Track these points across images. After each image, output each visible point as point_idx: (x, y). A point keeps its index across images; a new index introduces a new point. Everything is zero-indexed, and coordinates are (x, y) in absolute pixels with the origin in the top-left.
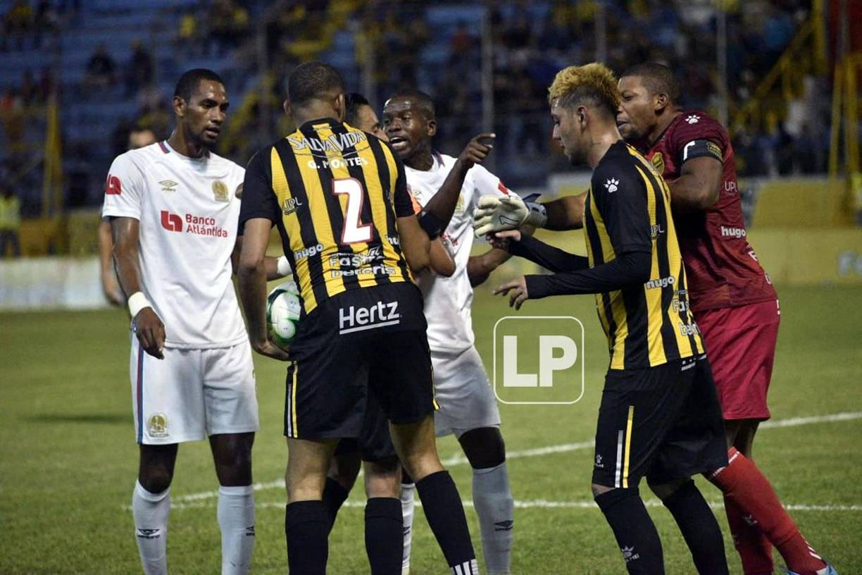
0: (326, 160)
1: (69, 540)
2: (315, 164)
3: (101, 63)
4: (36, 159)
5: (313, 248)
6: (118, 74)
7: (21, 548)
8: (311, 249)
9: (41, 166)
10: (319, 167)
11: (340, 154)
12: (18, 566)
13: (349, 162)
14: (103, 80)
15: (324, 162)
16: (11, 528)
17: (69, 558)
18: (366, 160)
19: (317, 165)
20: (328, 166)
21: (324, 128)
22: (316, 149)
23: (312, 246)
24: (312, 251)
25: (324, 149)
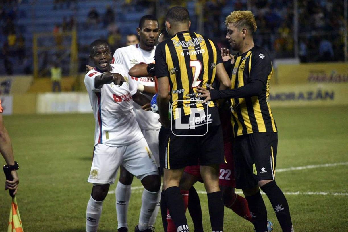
0: (188, 51)
1: (81, 205)
2: (183, 54)
3: (94, 14)
4: (67, 52)
5: (180, 90)
6: (100, 18)
7: (62, 208)
8: (179, 90)
9: (70, 56)
10: (185, 55)
11: (194, 48)
12: (61, 215)
13: (197, 52)
14: (94, 21)
15: (187, 52)
16: (58, 200)
17: (81, 212)
18: (204, 51)
19: (184, 54)
20: (189, 54)
21: (187, 35)
22: (184, 46)
23: (180, 89)
24: (180, 91)
25: (187, 46)
